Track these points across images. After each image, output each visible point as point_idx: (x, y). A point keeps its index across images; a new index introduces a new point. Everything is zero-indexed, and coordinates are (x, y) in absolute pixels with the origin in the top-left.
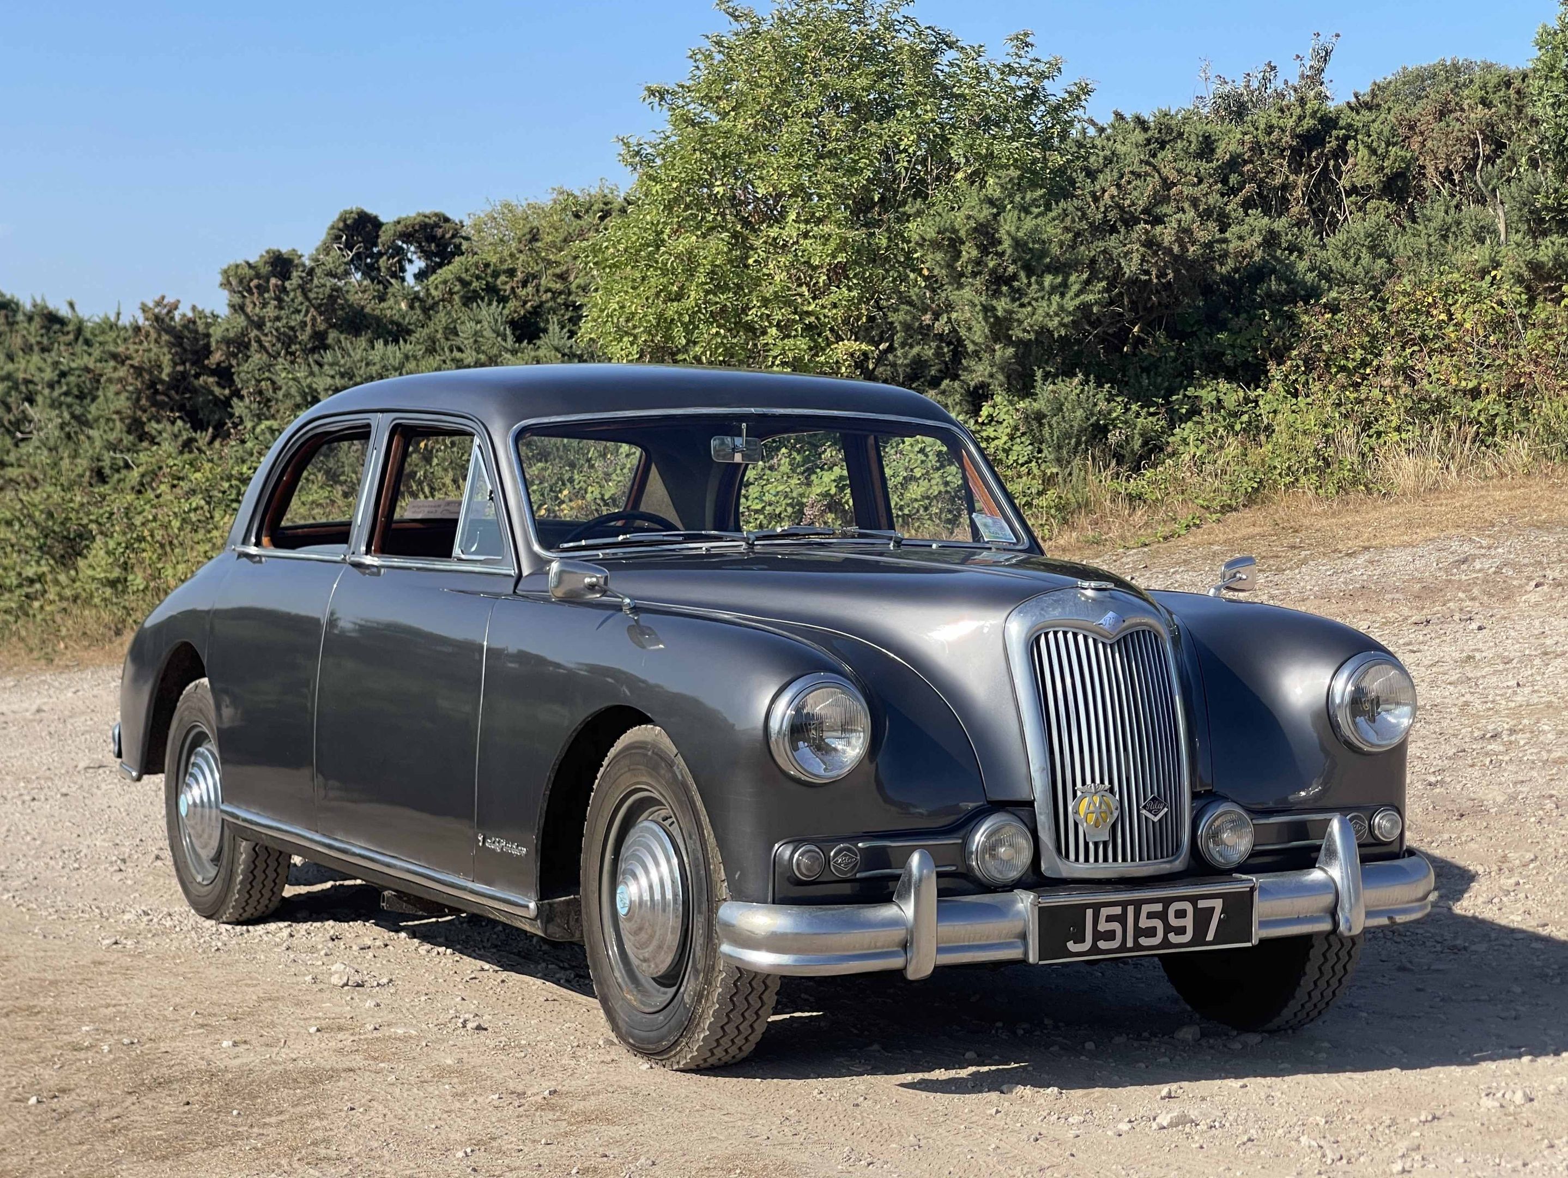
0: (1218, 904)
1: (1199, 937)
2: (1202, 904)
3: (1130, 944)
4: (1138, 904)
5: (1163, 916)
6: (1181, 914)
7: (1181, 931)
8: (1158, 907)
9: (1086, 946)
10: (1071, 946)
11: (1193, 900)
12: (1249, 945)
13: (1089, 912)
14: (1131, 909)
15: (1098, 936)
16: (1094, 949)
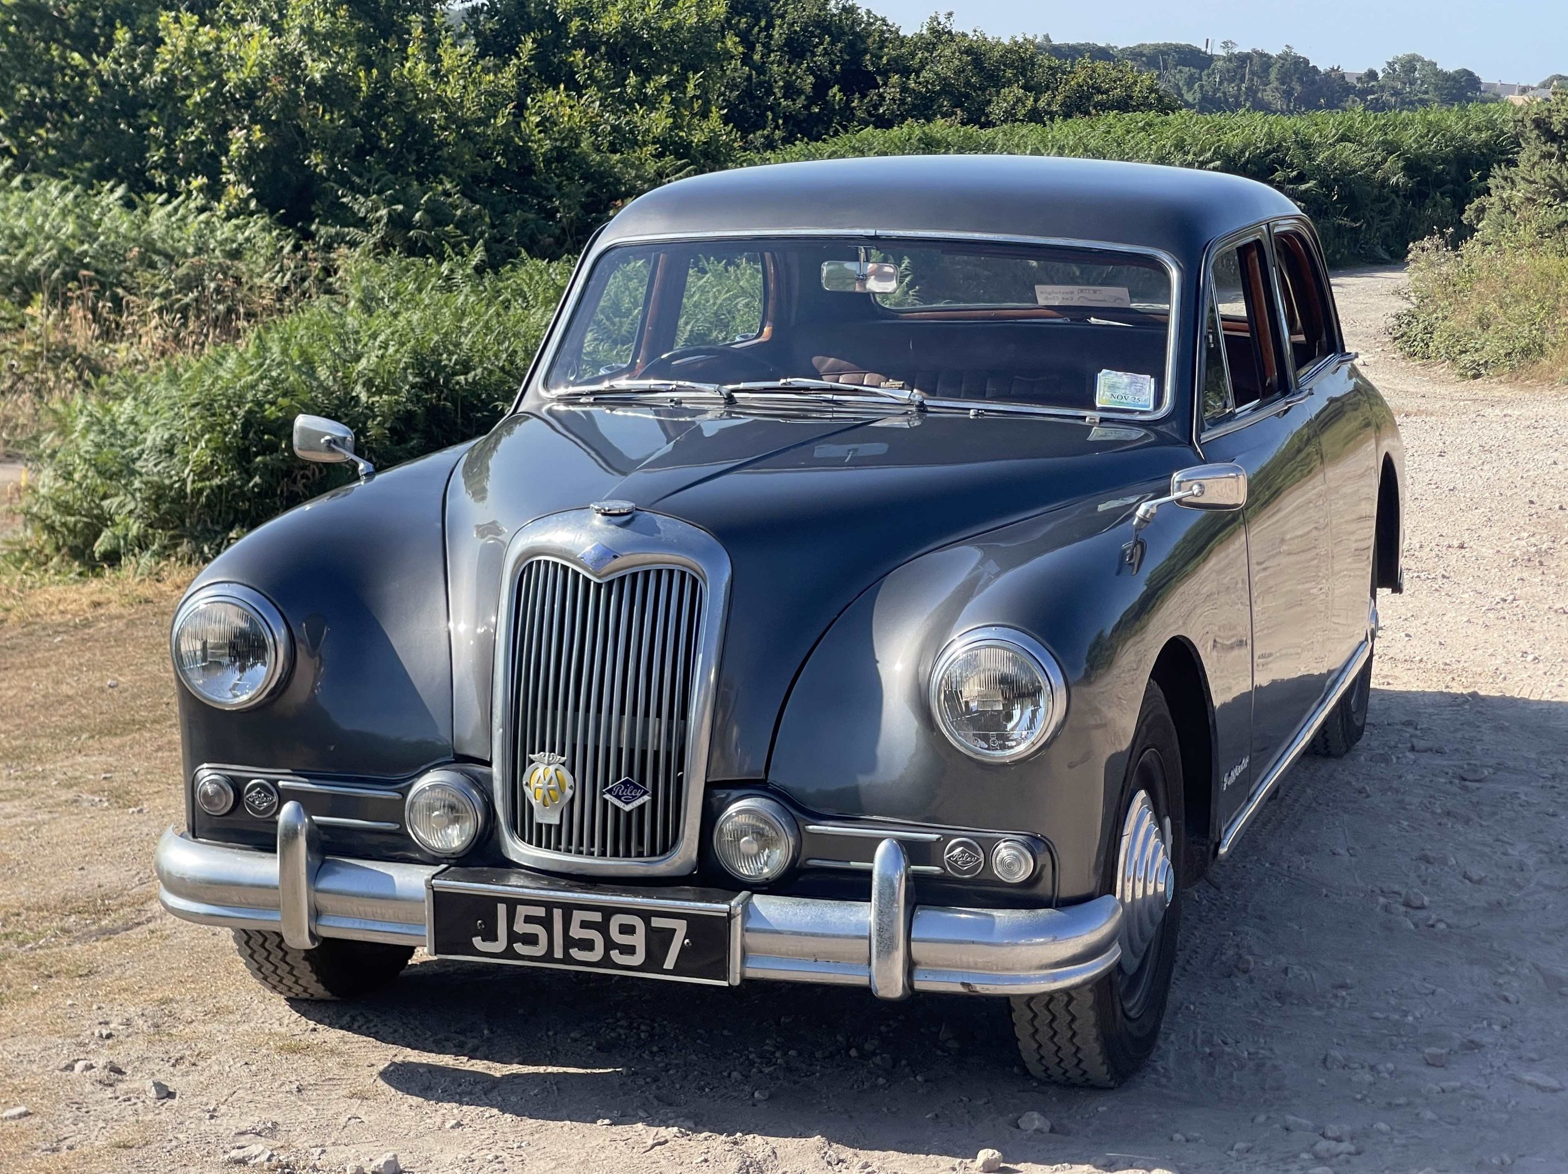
0: (681, 927)
1: (654, 959)
2: (656, 922)
3: (558, 954)
4: (568, 909)
5: (603, 928)
6: (627, 930)
7: (629, 950)
8: (597, 917)
9: (500, 945)
10: (477, 941)
11: (646, 915)
12: (725, 984)
13: (502, 909)
14: (557, 914)
15: (513, 937)
16: (509, 952)
